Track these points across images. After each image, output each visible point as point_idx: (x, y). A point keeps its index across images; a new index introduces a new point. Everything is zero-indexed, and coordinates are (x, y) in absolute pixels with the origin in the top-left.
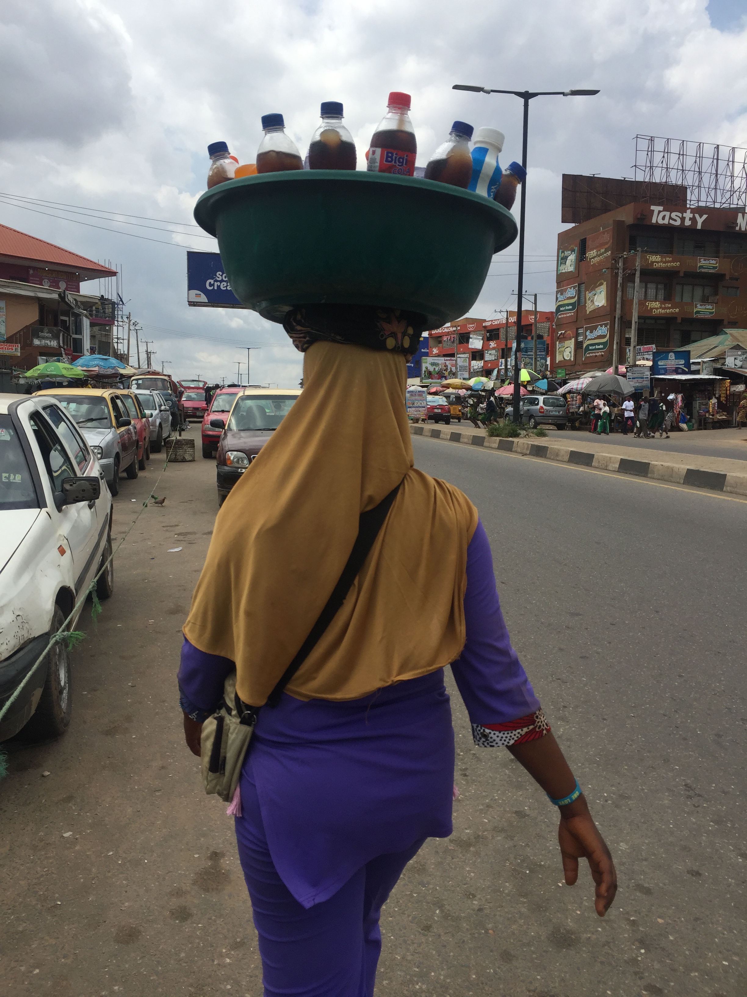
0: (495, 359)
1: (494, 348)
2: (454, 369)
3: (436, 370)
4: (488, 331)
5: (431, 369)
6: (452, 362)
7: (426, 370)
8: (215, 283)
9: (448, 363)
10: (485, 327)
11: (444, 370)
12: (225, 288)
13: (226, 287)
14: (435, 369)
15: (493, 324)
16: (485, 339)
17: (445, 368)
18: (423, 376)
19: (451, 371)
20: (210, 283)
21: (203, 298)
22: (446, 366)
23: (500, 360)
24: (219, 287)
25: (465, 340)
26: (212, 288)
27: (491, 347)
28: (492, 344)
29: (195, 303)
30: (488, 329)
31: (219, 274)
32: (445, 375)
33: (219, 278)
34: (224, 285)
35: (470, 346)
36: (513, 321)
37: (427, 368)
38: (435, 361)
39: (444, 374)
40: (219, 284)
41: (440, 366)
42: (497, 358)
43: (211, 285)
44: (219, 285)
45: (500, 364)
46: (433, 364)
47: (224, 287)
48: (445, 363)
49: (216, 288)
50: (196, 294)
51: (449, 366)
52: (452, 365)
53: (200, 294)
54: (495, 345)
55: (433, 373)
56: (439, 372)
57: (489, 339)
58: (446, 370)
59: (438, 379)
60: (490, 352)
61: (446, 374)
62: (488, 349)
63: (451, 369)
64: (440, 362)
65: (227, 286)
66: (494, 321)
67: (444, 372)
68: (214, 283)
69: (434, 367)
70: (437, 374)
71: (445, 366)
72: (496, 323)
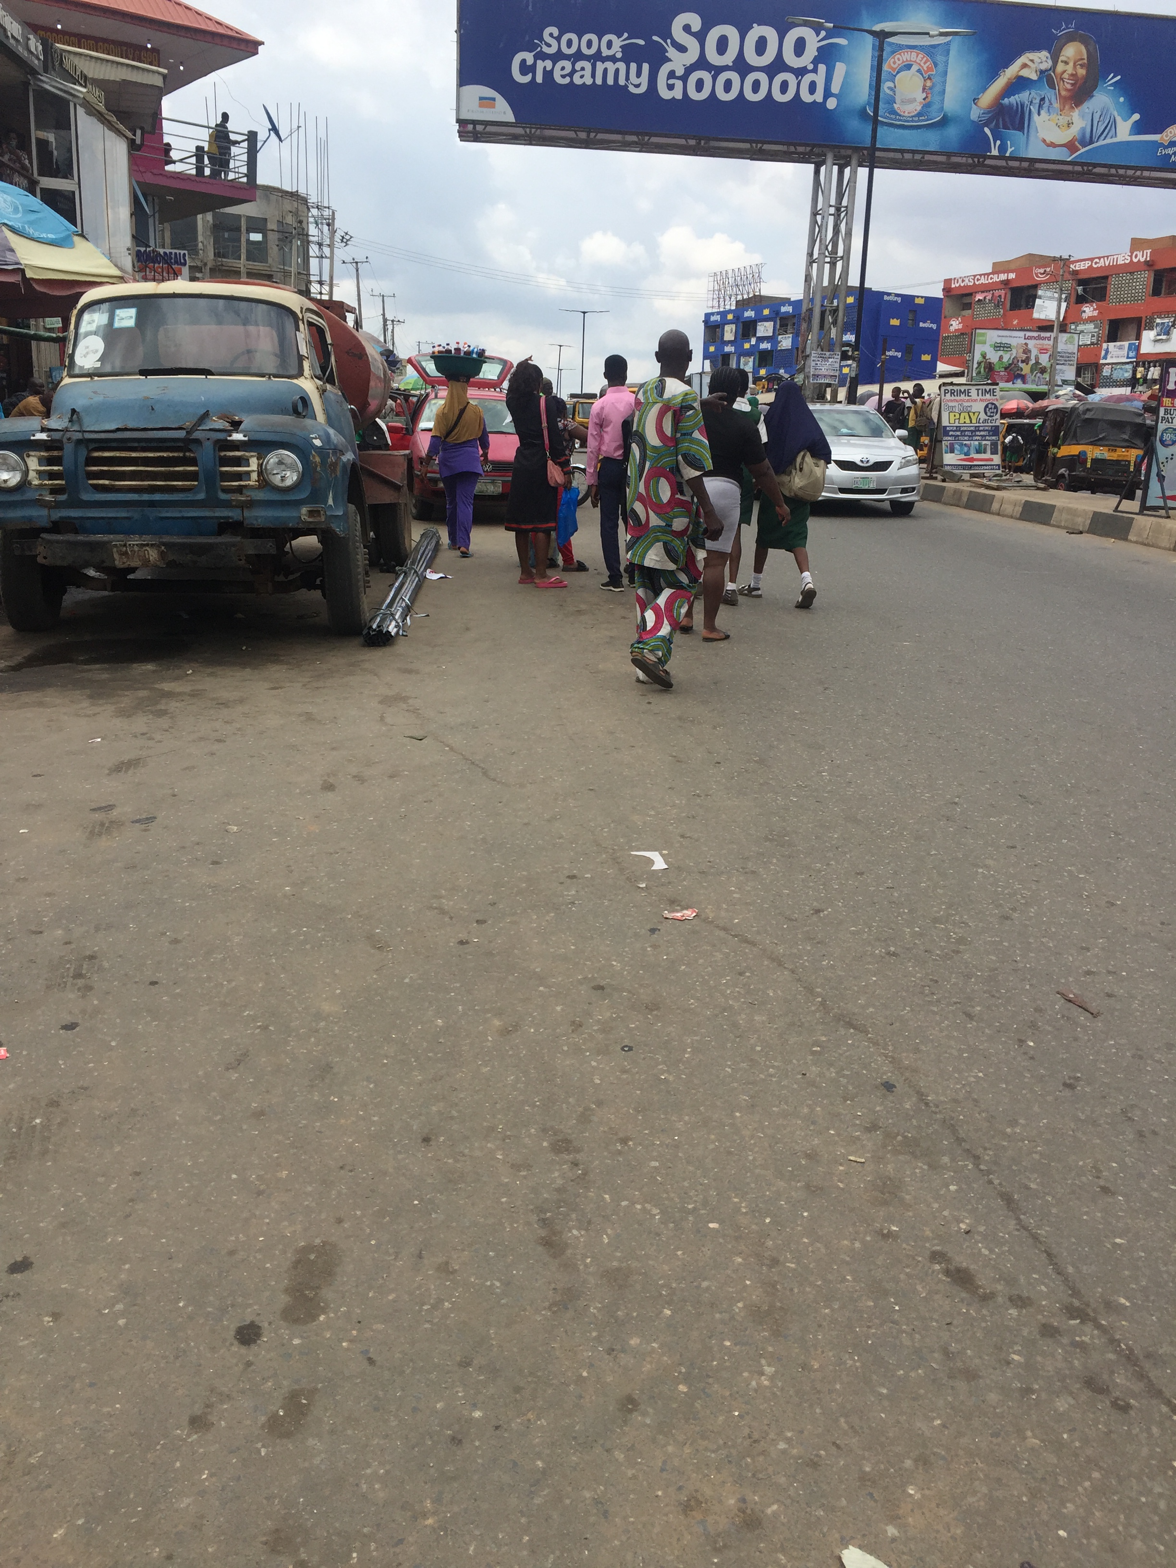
0: (1092, 344)
1: (1091, 320)
2: (1044, 360)
3: (1005, 359)
4: (1081, 282)
5: (993, 357)
6: (1041, 342)
7: (981, 359)
8: (539, 62)
9: (1031, 344)
10: (1076, 273)
11: (1023, 362)
12: (567, 80)
13: (571, 75)
14: (1001, 358)
15: (1095, 266)
16: (1073, 299)
17: (1024, 356)
18: (974, 375)
19: (1037, 363)
20: (524, 61)
21: (503, 111)
22: (1027, 351)
23: (1105, 345)
24: (548, 74)
25: (1023, 303)
26: (527, 79)
27: (1085, 316)
28: (1089, 310)
29: (479, 128)
30: (1081, 277)
31: (551, 35)
32: (1023, 373)
33: (549, 45)
34: (563, 68)
35: (1036, 315)
36: (1142, 260)
37: (984, 356)
38: (1004, 341)
39: (1022, 370)
40: (548, 64)
41: (1014, 352)
42: (1098, 340)
43: (525, 69)
44: (549, 68)
45: (1103, 353)
46: (998, 347)
47: (563, 76)
48: (1026, 344)
49: (539, 79)
50: (481, 99)
51: (1034, 353)
52: (1043, 350)
53: (494, 99)
54: (1096, 313)
55: (997, 368)
56: (1010, 365)
57: (1081, 300)
58: (1026, 361)
59: (1007, 382)
60: (1081, 327)
61: (1026, 369)
62: (1079, 320)
63: (1037, 358)
64: (1014, 342)
65: (574, 71)
66: (1097, 260)
67: (1021, 365)
68: (535, 64)
69: (1001, 353)
70: (1006, 368)
71: (1025, 352)
72: (1102, 263)
